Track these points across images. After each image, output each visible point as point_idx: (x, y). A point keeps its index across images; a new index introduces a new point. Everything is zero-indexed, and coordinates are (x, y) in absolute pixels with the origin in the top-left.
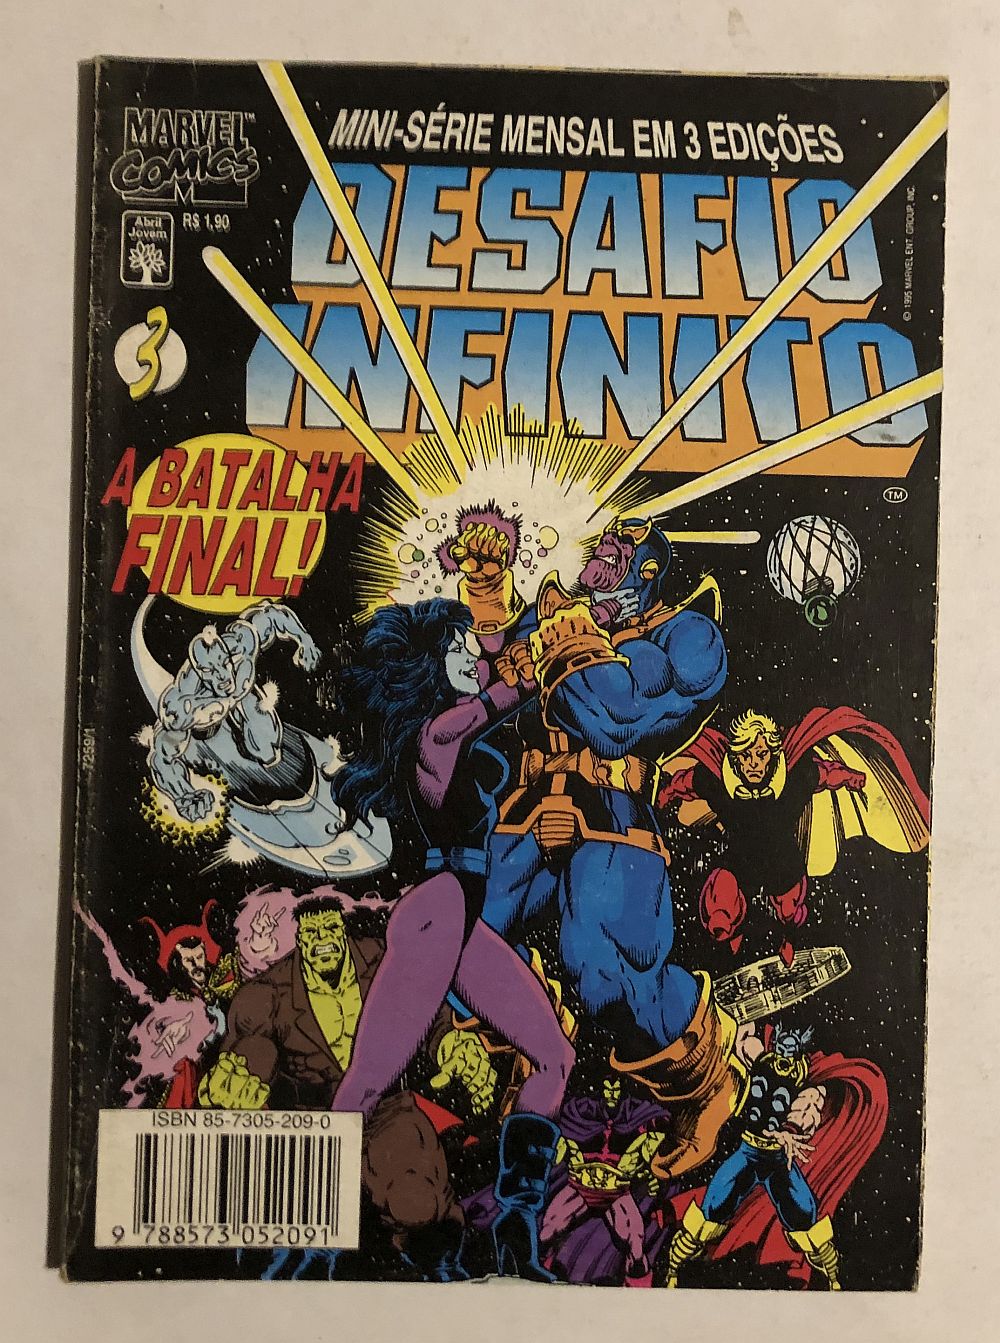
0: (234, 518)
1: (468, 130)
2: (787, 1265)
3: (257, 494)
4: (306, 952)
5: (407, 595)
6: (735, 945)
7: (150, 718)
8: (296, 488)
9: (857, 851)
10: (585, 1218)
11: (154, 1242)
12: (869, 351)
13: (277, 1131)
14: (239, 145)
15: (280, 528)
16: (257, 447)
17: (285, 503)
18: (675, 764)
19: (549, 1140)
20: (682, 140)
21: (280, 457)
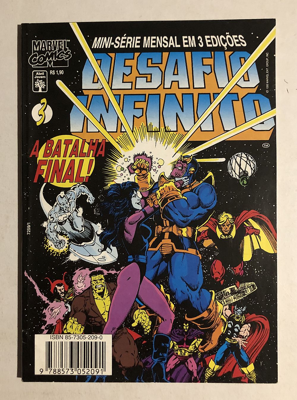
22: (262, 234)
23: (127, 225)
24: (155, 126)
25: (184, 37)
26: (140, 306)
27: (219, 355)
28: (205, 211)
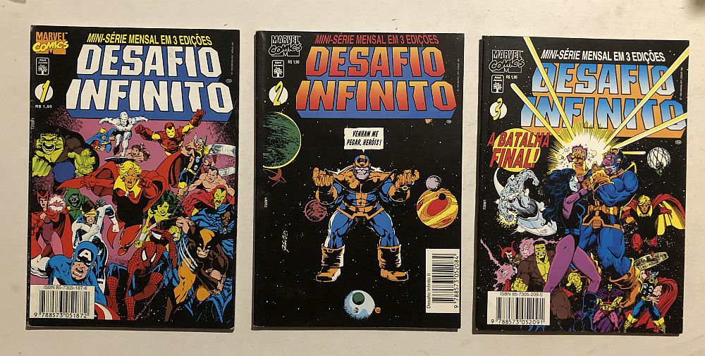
0: (518, 149)
1: (574, 55)
2: (653, 329)
3: (524, 143)
4: (536, 254)
5: (560, 167)
6: (640, 252)
7: (499, 198)
8: (533, 142)
9: (670, 229)
10: (604, 317)
11: (501, 324)
12: (672, 107)
13: (530, 297)
14: (519, 58)
15: (529, 151)
16: (524, 132)
17: (530, 145)
18: (625, 208)
19: (595, 299)
20: (626, 57)
21: (529, 134)
22: (673, 213)
23: (565, 204)
24: (590, 123)
25: (615, 53)
26: (574, 270)
27: (636, 310)
28: (629, 194)
